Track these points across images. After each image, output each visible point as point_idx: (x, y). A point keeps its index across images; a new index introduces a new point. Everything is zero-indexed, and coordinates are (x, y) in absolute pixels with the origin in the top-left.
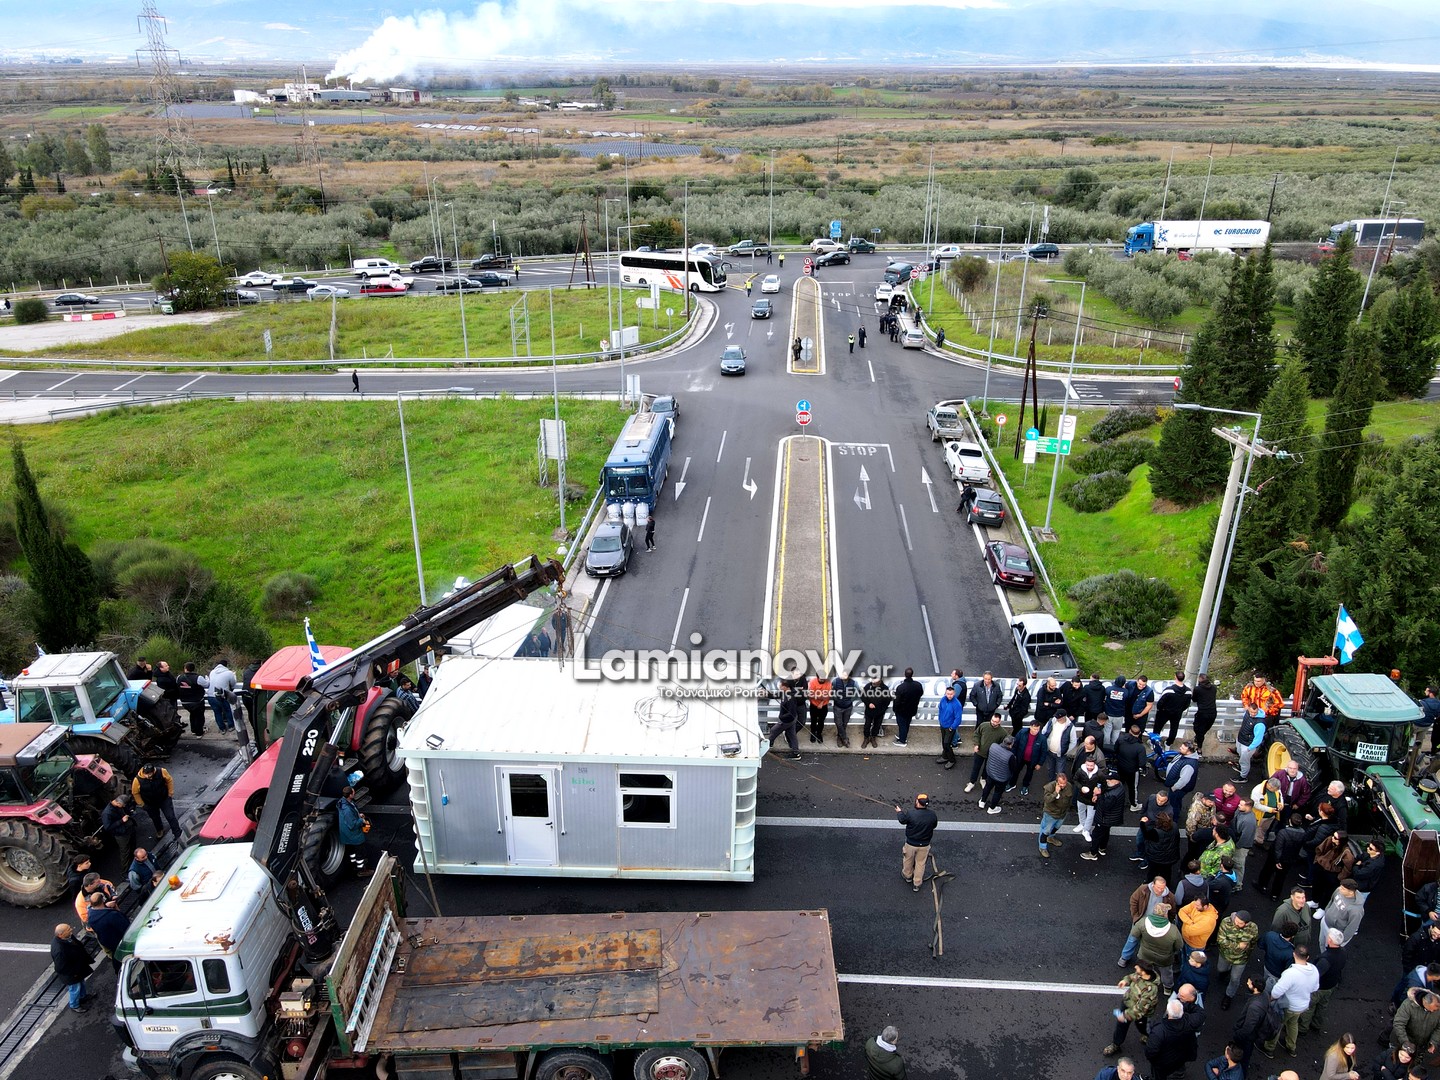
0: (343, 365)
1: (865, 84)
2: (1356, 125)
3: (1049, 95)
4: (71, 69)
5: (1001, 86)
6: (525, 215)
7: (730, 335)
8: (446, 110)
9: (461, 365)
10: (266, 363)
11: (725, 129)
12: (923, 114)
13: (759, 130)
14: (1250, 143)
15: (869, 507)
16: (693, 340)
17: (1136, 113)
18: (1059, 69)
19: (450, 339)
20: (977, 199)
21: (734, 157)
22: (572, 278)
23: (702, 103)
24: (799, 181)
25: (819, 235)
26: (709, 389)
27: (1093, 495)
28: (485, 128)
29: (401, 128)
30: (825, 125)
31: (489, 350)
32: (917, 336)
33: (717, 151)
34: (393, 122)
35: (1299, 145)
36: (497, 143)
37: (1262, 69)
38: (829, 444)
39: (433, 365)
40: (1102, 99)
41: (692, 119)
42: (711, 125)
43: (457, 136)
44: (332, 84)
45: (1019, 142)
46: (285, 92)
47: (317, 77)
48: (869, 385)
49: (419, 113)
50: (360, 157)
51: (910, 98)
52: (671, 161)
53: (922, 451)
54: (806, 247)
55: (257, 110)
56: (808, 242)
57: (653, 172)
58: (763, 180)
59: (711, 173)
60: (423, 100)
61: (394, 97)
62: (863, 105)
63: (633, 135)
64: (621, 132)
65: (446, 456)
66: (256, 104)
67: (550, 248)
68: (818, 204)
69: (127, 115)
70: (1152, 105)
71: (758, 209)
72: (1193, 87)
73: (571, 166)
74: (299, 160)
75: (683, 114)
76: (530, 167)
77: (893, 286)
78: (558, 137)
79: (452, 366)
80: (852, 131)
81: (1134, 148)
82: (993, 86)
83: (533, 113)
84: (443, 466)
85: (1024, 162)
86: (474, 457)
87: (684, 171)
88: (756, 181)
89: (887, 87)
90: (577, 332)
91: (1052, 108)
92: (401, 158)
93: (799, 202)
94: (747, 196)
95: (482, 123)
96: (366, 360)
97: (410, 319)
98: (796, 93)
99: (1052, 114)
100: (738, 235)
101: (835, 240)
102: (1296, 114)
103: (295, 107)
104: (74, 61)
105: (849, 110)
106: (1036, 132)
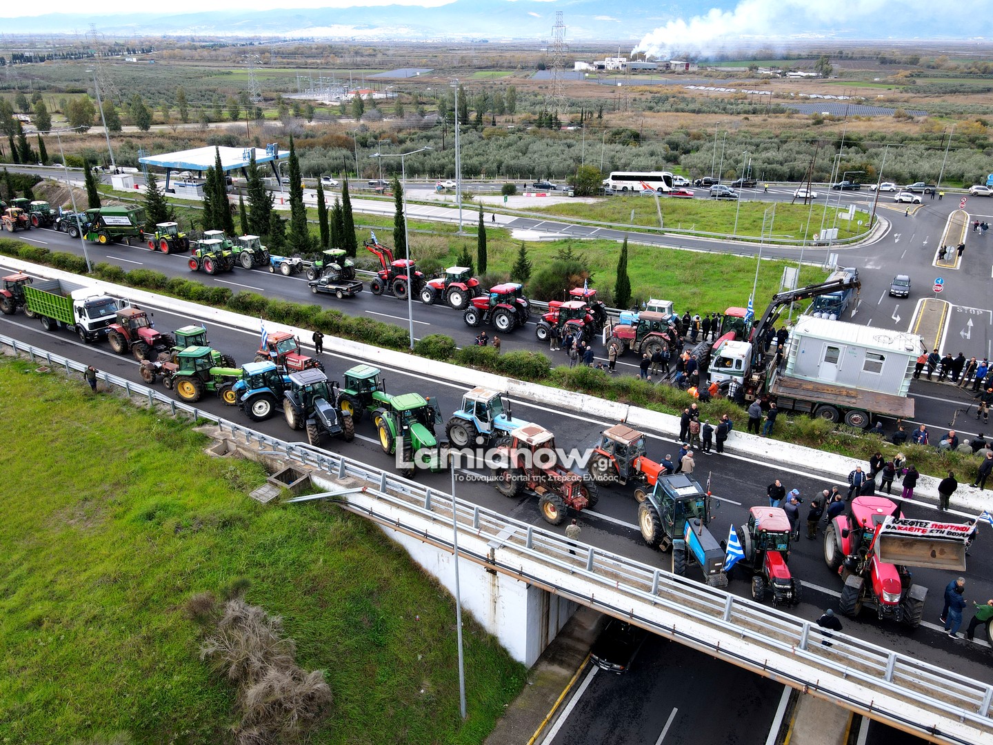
0: (666, 232)
6: (765, 155)
7: (896, 241)
8: (706, 76)
9: (730, 239)
10: (630, 226)
11: (918, 95)
13: (947, 97)
15: (969, 338)
16: (871, 240)
19: (722, 224)
21: (921, 119)
23: (902, 73)
24: (972, 141)
25: (978, 182)
26: (879, 268)
28: (732, 90)
29: (676, 89)
31: (745, 232)
33: (908, 113)
34: (671, 84)
36: (740, 101)
38: (951, 306)
39: (714, 237)
41: (890, 86)
42: (906, 91)
43: (712, 95)
44: (635, 58)
46: (604, 63)
47: (625, 53)
48: (988, 279)
49: (687, 78)
50: (651, 109)
52: (869, 120)
54: (965, 191)
55: (587, 75)
56: (968, 187)
57: (854, 128)
58: (943, 138)
59: (900, 131)
60: (691, 69)
61: (672, 67)
63: (841, 98)
64: (833, 94)
65: (727, 280)
66: (587, 71)
67: (780, 177)
68: (984, 159)
69: (515, 77)
71: (934, 161)
73: (793, 120)
74: (614, 110)
75: (884, 83)
76: (765, 120)
78: (784, 98)
79: (725, 238)
83: (767, 79)
84: (726, 284)
86: (742, 283)
87: (879, 128)
88: (937, 139)
90: (797, 229)
92: (677, 111)
93: (969, 157)
94: (927, 149)
95: (730, 86)
96: (679, 230)
97: (699, 211)
98: (986, 68)
100: (914, 178)
101: (989, 187)
103: (609, 73)
104: (484, 41)
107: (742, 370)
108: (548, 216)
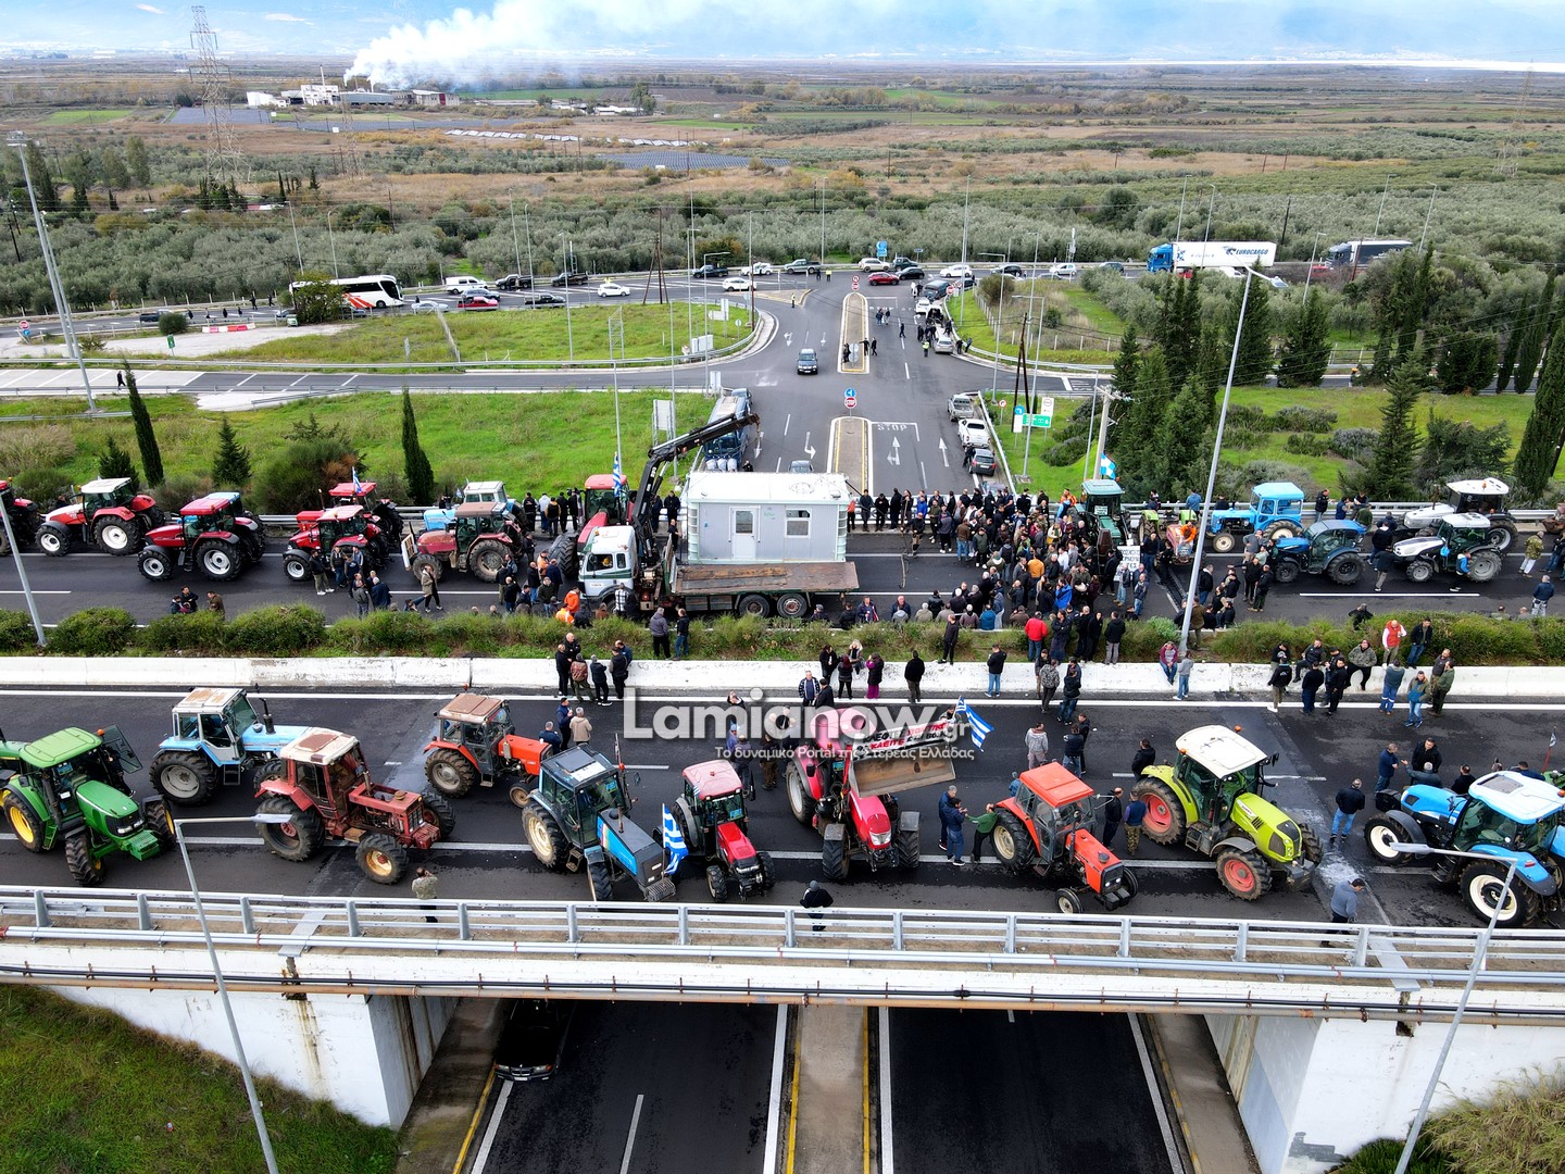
0: (468, 367)
1: (921, 86)
2: (1426, 134)
3: (1115, 99)
4: (57, 65)
5: (1065, 87)
6: (590, 234)
7: (789, 343)
8: (475, 114)
9: (567, 367)
10: (407, 365)
11: (772, 137)
12: (980, 120)
13: (808, 138)
14: (1311, 155)
15: (898, 463)
16: (758, 346)
17: (1204, 119)
18: (1130, 67)
19: (551, 346)
20: (1021, 218)
21: (783, 170)
22: (646, 295)
23: (748, 107)
24: (850, 197)
25: (867, 254)
26: (775, 384)
27: (1063, 454)
28: (521, 136)
29: (432, 135)
30: (877, 132)
31: (586, 354)
32: (946, 343)
33: (766, 163)
34: (422, 128)
35: (1358, 157)
36: (536, 152)
37: (1347, 68)
38: (870, 423)
39: (544, 367)
40: (1170, 104)
41: (736, 126)
42: (757, 132)
43: (492, 145)
44: (351, 86)
45: (1076, 153)
46: (301, 94)
47: (334, 77)
48: (904, 381)
49: (447, 119)
50: (398, 169)
51: (969, 102)
52: (719, 175)
53: (942, 428)
54: (855, 266)
55: (274, 114)
56: (857, 261)
57: (703, 186)
58: (814, 196)
59: (761, 188)
60: (450, 103)
61: (418, 100)
62: (918, 109)
63: (676, 144)
64: (664, 139)
65: (577, 431)
66: (272, 108)
68: (868, 222)
69: (136, 119)
70: (1222, 110)
71: (811, 228)
72: (1269, 90)
73: (618, 179)
74: (336, 172)
75: (727, 120)
76: (579, 181)
77: (931, 301)
78: (599, 146)
79: (559, 367)
80: (905, 140)
81: (1191, 161)
82: (1057, 89)
83: (569, 118)
84: (576, 437)
85: (1076, 177)
86: (598, 432)
87: (734, 185)
88: (807, 197)
89: (944, 89)
90: (659, 340)
91: (1117, 113)
92: (442, 171)
93: (851, 220)
94: (799, 213)
95: (516, 129)
96: (487, 363)
97: (512, 330)
98: (847, 97)
99: (1116, 121)
100: (793, 254)
101: (881, 259)
102: (1371, 120)
103: (313, 110)
104: (58, 56)
105: (903, 115)
106: (1094, 142)
107: (627, 568)
108: (260, 364)
